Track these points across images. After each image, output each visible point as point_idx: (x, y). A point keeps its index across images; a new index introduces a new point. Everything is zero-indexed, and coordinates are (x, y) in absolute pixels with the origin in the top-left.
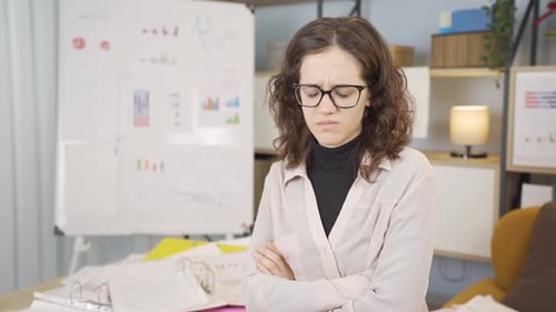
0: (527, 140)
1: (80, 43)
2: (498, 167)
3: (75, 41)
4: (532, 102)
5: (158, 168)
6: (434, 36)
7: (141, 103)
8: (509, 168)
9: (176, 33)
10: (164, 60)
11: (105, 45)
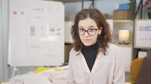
0: (140, 39)
1: (15, 13)
2: (132, 47)
3: (14, 12)
4: (141, 29)
5: (37, 47)
6: (114, 11)
7: (33, 29)
8: (135, 47)
9: (42, 10)
10: (39, 17)
11: (22, 13)
